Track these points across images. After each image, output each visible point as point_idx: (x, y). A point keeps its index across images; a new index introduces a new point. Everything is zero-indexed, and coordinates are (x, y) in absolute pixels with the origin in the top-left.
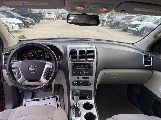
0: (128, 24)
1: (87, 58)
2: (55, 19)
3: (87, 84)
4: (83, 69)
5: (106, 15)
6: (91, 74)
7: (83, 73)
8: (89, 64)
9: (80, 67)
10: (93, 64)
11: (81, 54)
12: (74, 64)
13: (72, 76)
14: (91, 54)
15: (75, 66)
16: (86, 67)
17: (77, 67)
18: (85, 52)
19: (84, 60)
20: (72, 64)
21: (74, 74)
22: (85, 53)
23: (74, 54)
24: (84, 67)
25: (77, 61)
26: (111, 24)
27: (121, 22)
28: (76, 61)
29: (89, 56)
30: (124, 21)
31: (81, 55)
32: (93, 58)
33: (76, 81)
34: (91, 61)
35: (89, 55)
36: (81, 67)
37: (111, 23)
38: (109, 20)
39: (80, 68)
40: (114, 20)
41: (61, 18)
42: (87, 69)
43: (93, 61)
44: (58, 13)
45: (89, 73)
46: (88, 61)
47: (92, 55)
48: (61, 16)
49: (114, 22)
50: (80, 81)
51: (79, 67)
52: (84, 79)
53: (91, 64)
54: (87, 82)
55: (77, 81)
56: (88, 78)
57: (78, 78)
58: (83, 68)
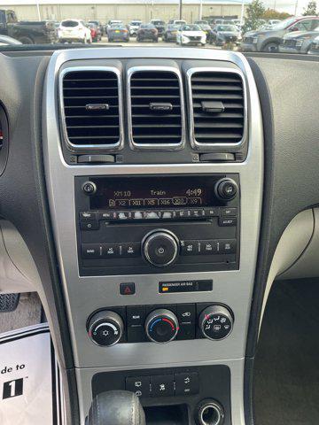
0: (308, 42)
1: (197, 130)
2: (88, 41)
3: (194, 324)
4: (161, 222)
5: (236, 22)
6: (223, 251)
7: (161, 251)
8: (207, 181)
9: (143, 207)
10: (236, 175)
11: (148, 101)
12: (94, 179)
13: (84, 271)
14: (224, 101)
15: (98, 195)
16: (189, 205)
17: (118, 208)
18: (177, 83)
19: (173, 150)
20: (79, 179)
21: (95, 256)
22: (177, 92)
23: (90, 107)
24: (171, 206)
25: (117, 157)
26: (256, 45)
27: (284, 38)
28: (111, 158)
29: (204, 116)
30: (294, 35)
31: (147, 111)
32: (240, 131)
33: (115, 310)
34: (227, 156)
35: (206, 105)
36: (152, 201)
37: (255, 41)
38: (249, 34)
39: (138, 215)
40: (264, 34)
41: (105, 39)
42: (193, 219)
43: (238, 156)
44: (96, 23)
45: (209, 247)
46: (203, 156)
47: (227, 111)
48: (104, 31)
49: (264, 38)
50: (146, 311)
51: (137, 202)
52: (172, 290)
53: (224, 175)
54: (198, 310)
55: (124, 313)
56: (206, 285)
57: (127, 289)
58: (167, 215)
